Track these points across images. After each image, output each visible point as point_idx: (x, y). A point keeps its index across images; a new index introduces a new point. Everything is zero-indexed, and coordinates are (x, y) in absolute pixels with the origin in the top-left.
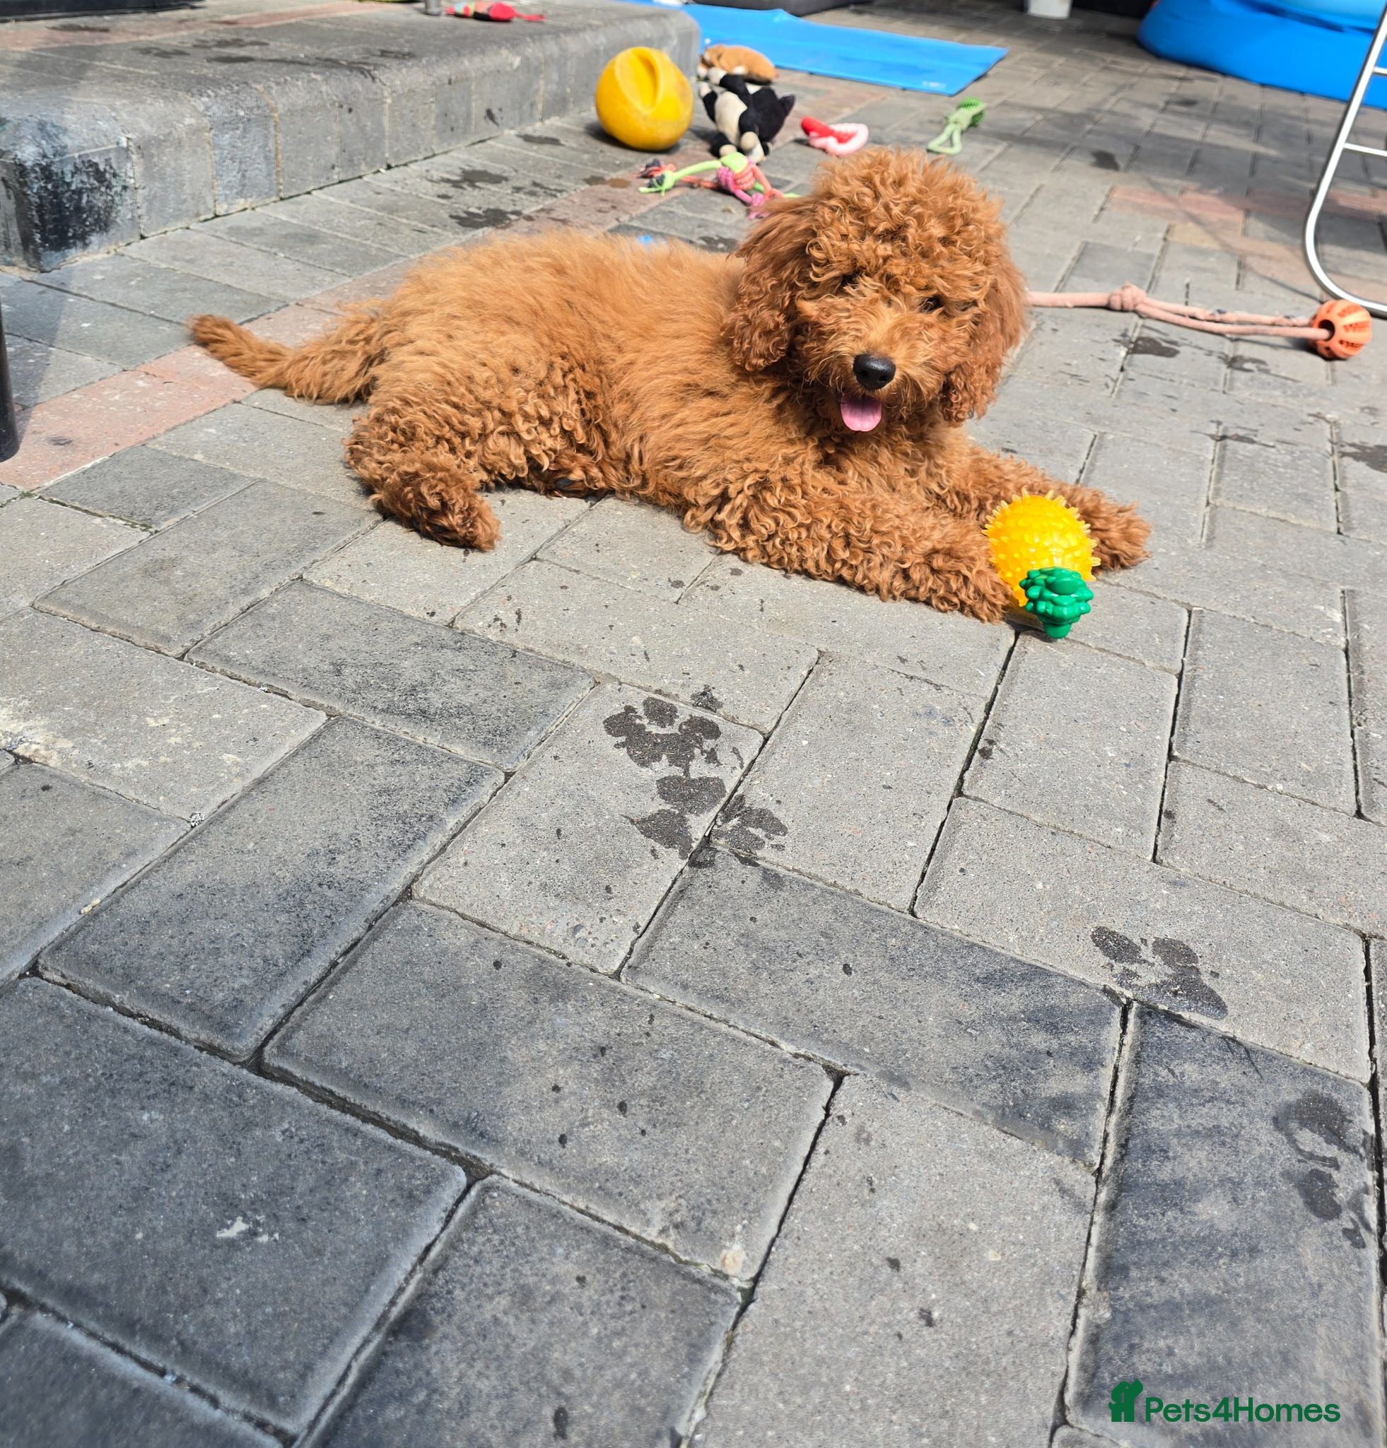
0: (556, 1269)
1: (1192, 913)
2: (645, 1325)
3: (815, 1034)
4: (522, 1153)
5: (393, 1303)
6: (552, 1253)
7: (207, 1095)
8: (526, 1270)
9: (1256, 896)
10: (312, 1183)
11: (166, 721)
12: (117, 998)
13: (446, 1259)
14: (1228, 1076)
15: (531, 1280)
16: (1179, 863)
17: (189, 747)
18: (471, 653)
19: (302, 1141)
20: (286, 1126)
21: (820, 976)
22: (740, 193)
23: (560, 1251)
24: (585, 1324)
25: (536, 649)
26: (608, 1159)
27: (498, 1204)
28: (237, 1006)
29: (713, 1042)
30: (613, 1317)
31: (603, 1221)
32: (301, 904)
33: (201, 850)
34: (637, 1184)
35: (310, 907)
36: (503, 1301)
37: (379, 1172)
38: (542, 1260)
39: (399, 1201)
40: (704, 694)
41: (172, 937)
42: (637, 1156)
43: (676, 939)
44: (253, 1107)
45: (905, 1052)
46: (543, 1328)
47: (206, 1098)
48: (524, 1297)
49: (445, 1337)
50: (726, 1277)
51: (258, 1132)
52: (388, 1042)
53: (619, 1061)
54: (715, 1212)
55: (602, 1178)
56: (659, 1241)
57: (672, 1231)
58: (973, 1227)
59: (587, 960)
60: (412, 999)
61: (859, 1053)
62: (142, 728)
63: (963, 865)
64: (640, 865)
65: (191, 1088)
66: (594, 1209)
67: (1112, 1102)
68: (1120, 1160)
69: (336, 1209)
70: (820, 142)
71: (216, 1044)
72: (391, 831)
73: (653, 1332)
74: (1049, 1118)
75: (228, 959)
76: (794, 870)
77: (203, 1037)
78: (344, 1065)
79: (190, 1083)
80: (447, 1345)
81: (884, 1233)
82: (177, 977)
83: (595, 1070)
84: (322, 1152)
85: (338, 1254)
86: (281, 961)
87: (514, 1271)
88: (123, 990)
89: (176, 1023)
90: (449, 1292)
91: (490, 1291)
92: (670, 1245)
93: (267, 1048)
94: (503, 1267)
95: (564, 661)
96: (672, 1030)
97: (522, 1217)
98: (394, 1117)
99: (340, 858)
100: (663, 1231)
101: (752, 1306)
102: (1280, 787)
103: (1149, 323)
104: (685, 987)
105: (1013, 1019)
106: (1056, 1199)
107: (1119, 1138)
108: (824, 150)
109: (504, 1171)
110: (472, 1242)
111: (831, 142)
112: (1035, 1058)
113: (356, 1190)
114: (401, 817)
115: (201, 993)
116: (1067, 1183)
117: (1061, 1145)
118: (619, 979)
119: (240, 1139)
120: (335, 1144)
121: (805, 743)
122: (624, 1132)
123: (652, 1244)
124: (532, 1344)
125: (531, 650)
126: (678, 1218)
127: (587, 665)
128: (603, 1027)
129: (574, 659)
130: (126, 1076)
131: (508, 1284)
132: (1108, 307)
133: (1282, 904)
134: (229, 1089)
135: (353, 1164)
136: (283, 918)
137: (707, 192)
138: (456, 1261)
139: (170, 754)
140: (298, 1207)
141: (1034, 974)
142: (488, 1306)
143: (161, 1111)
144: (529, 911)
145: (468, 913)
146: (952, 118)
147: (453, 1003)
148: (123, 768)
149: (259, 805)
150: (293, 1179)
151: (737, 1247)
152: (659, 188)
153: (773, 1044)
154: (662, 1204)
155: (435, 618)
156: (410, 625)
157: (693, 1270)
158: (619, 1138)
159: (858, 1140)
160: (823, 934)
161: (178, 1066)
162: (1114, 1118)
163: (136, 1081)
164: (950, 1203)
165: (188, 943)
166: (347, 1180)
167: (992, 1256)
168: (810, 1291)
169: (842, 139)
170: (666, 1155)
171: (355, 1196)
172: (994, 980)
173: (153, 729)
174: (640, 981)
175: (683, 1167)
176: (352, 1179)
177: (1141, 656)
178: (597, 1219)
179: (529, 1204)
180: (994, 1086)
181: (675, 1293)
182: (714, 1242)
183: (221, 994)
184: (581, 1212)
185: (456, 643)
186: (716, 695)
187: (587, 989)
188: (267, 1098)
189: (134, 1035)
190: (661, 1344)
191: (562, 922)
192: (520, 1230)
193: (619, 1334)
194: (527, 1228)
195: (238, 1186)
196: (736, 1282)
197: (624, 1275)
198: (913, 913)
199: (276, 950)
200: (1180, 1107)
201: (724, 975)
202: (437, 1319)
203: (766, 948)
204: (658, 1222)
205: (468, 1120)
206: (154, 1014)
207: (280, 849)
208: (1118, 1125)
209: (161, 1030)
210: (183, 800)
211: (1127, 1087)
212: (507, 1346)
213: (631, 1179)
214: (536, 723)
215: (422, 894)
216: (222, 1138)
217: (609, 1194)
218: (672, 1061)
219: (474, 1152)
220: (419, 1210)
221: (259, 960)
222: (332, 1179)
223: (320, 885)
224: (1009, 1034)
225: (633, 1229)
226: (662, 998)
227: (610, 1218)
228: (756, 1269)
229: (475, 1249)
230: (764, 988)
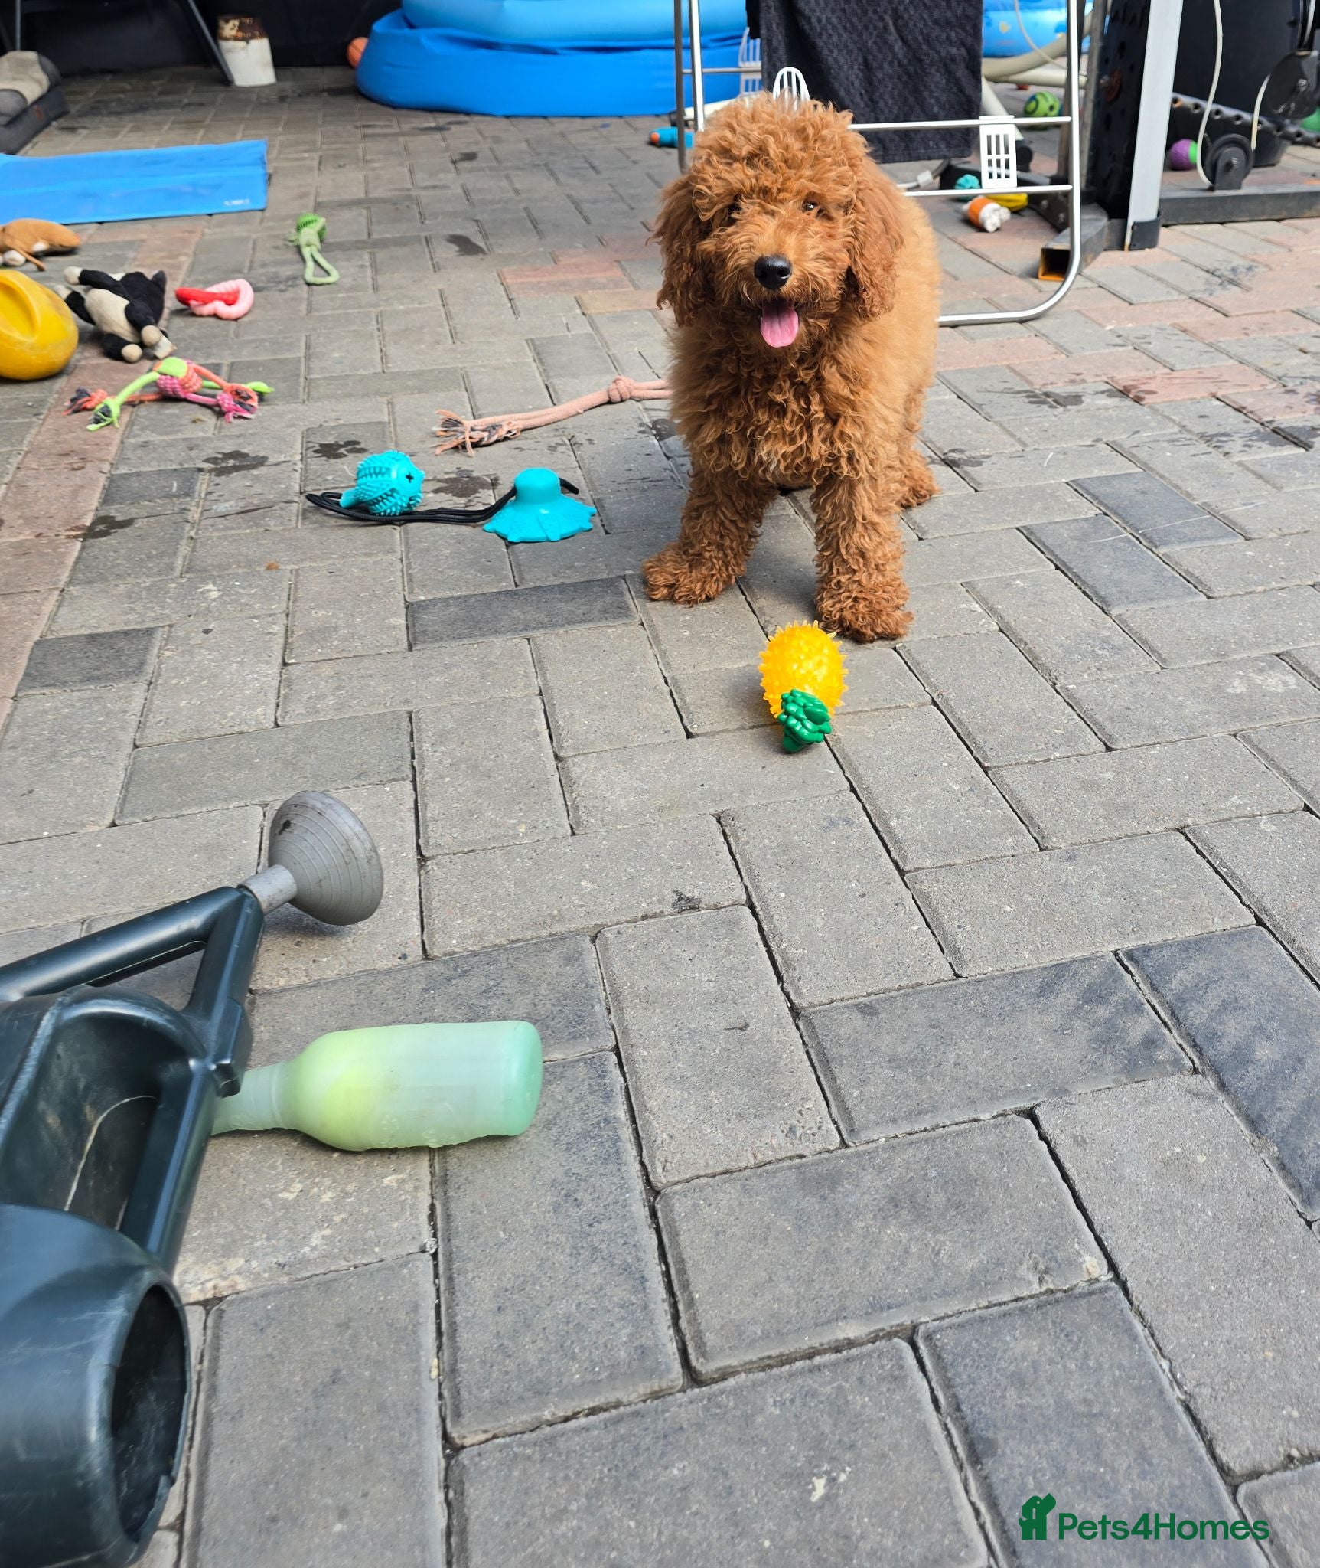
0: (1018, 1350)
1: (1095, 873)
2: (1093, 1341)
3: (994, 1097)
4: (923, 1299)
5: (953, 1447)
6: (1006, 1343)
7: (698, 1424)
8: (1003, 1364)
9: (1110, 839)
10: (831, 1421)
11: (299, 1186)
12: (547, 1415)
13: (955, 1396)
14: (1201, 966)
15: (1012, 1368)
16: (1059, 842)
17: (347, 1194)
18: (477, 971)
19: (792, 1401)
20: (771, 1401)
21: (958, 1056)
22: (192, 397)
23: (1008, 1338)
24: (1065, 1367)
25: (520, 937)
26: (972, 1264)
27: (945, 1340)
28: (643, 1352)
29: (948, 1144)
30: (1074, 1350)
31: (1004, 1303)
32: (595, 1249)
33: (470, 1266)
34: (1003, 1265)
35: (603, 1246)
36: (1011, 1393)
37: (860, 1380)
38: (1005, 1351)
39: (892, 1387)
40: (680, 899)
41: (534, 1342)
42: (983, 1248)
43: (856, 1093)
44: (736, 1407)
45: (1047, 1071)
46: (1048, 1388)
47: (699, 1426)
48: (1020, 1381)
49: (1006, 1439)
50: (1097, 1280)
51: (760, 1419)
52: (768, 1296)
53: (912, 1198)
54: (1057, 1247)
55: (981, 1277)
56: (1044, 1288)
57: (1047, 1277)
58: (1178, 1150)
59: (818, 1147)
60: (750, 1256)
61: (1027, 1090)
62: (285, 1205)
63: (956, 924)
64: (780, 1057)
65: (681, 1428)
66: (994, 1299)
67: (1165, 1024)
68: (1201, 1054)
69: (863, 1422)
70: (208, 309)
71: (656, 1388)
72: (590, 1151)
73: (1101, 1341)
74: (1151, 1057)
75: (594, 1325)
76: (869, 995)
77: (642, 1391)
78: (759, 1332)
79: (677, 1427)
80: (1011, 1443)
81: (1144, 1189)
82: (575, 1367)
83: (905, 1215)
84: (813, 1396)
85: (895, 1447)
86: (633, 1298)
87: (998, 1370)
88: (546, 1405)
89: (612, 1397)
90: (980, 1413)
91: (999, 1394)
92: (1051, 1286)
93: (694, 1362)
94: (990, 1374)
95: (551, 935)
96: (919, 1155)
97: (967, 1337)
98: (825, 1340)
99: (579, 1196)
100: (1040, 1281)
101: (1129, 1285)
102: (1057, 755)
103: (649, 404)
104: (894, 1121)
105: (1078, 1008)
106: (1196, 1103)
107: (1188, 1043)
108: (215, 316)
109: (923, 1320)
110: (959, 1375)
111: (220, 307)
112: (1109, 1024)
113: (860, 1402)
114: (585, 1135)
115: (607, 1363)
116: (1193, 1088)
117: (1169, 1068)
118: (847, 1146)
119: (753, 1433)
120: (816, 1386)
121: (783, 895)
122: (962, 1240)
123: (1041, 1293)
124: (1052, 1401)
125: (517, 941)
126: (1041, 1267)
127: (573, 927)
128: (879, 1184)
129: (558, 928)
130: (628, 1458)
131: (1004, 1382)
132: (610, 402)
133: (1126, 836)
134: (706, 1409)
135: (840, 1388)
136: (594, 1268)
137: (156, 406)
138: (962, 1393)
139: (338, 1210)
140: (840, 1441)
141: (1061, 969)
142: (1008, 1402)
143: (681, 1459)
144: (750, 1141)
145: (710, 1171)
146: (303, 241)
147: (776, 1239)
148: (314, 1249)
149: (468, 1200)
150: (816, 1428)
151: (1087, 1258)
152: (109, 420)
153: (975, 1120)
154: (1024, 1266)
155: (409, 959)
156: (400, 977)
157: (1078, 1291)
158: (965, 1246)
159: (1079, 1145)
160: (932, 1027)
161: (654, 1421)
162: (1175, 1033)
163: (638, 1455)
164: (1156, 1144)
165: (551, 1338)
166: (848, 1401)
167: (1201, 1159)
168: (1145, 1251)
169: (231, 300)
170: (998, 1235)
171: (864, 1406)
172: (1046, 990)
173: (297, 1200)
174: (864, 1136)
175: (1014, 1235)
176: (850, 1397)
177: (902, 702)
178: (1001, 1304)
179: (960, 1326)
180: (1109, 1058)
181: (1088, 1310)
182: (1073, 1264)
183: (622, 1353)
184: (987, 1307)
185: (455, 970)
186: (689, 895)
187: (843, 1166)
188: (736, 1391)
189: (595, 1427)
190: (1111, 1344)
191: (779, 1133)
192: (974, 1345)
193: (1086, 1356)
194: (977, 1341)
195: (788, 1461)
196: (1104, 1278)
197: (1054, 1323)
198: (957, 976)
199: (620, 1293)
200: (1198, 1002)
201: (907, 1096)
202: (990, 1434)
203: (912, 1060)
204: (1033, 1278)
205: (872, 1305)
206: (589, 1404)
207: (528, 1222)
208: (1180, 1034)
209: (606, 1410)
210: (398, 1238)
211: (1164, 1009)
212: (1042, 1415)
213: (997, 1265)
214: (593, 998)
215: (664, 1181)
216: (740, 1442)
217: (994, 1284)
218: (940, 1174)
219: (895, 1322)
220: (909, 1382)
221: (617, 1310)
222: (838, 1408)
223: (591, 1225)
224: (1085, 1019)
225: (1025, 1293)
226: (888, 1139)
227: (1006, 1297)
228: (1105, 1262)
229: (965, 1377)
230: (938, 1088)
